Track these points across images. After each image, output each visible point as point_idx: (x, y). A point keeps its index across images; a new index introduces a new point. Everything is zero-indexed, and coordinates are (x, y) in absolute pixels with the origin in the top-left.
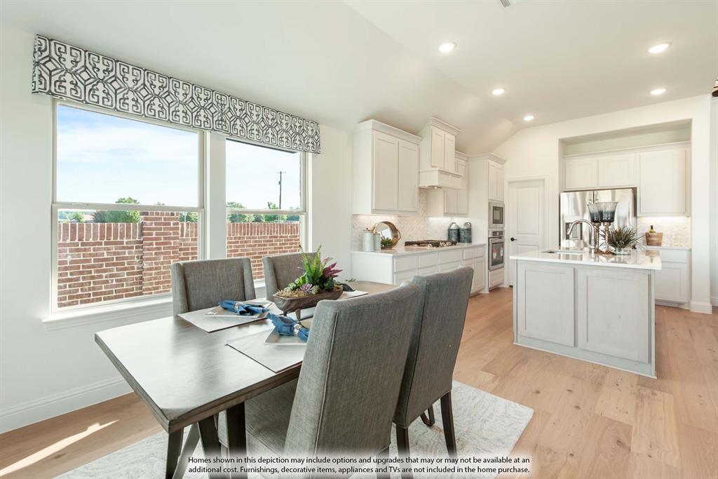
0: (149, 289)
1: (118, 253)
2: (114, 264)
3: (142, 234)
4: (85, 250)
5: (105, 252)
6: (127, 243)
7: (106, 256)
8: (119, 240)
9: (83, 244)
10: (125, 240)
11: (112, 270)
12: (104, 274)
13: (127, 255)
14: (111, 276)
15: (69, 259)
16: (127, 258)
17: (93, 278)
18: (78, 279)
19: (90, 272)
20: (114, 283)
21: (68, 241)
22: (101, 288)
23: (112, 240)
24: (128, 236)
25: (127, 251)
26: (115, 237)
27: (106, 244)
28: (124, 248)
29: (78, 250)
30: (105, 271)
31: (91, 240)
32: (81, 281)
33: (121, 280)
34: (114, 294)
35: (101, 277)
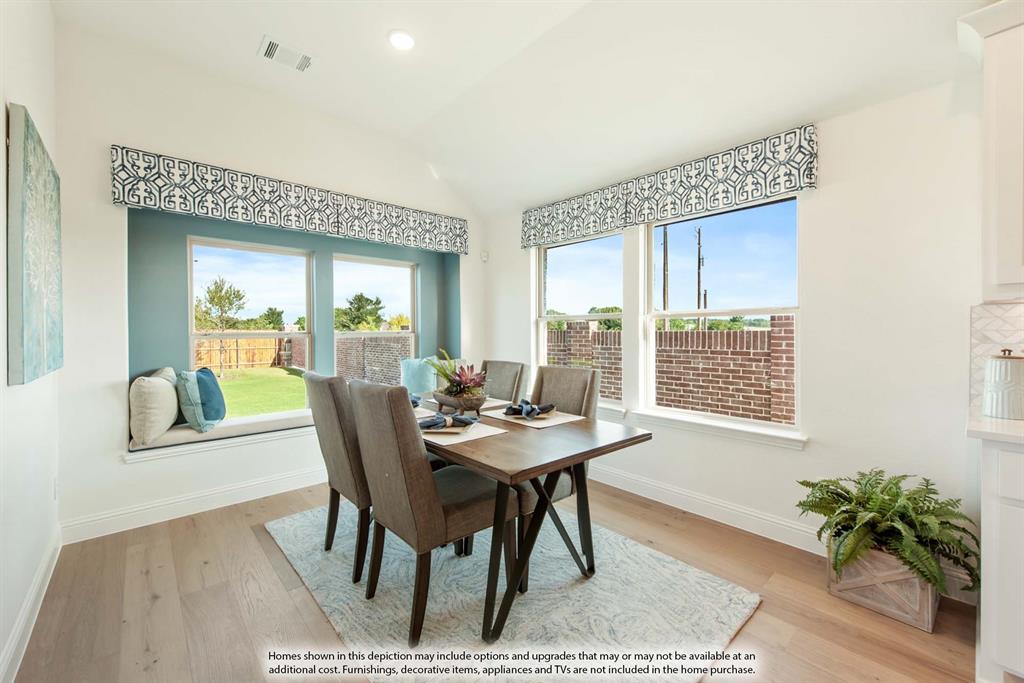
0: (777, 416)
1: (744, 366)
2: (740, 378)
3: (770, 345)
4: (713, 358)
5: (732, 363)
6: (754, 354)
7: (732, 367)
8: (745, 350)
9: (712, 353)
10: (752, 351)
11: (738, 384)
12: (731, 387)
13: (754, 369)
14: (738, 390)
15: (701, 366)
16: (753, 372)
17: (720, 388)
18: (708, 387)
19: (718, 382)
20: (741, 399)
21: (700, 348)
22: (727, 401)
23: (738, 349)
24: (755, 348)
25: (754, 364)
26: (741, 348)
27: (732, 353)
28: (750, 360)
29: (708, 358)
30: (731, 383)
31: (718, 349)
32: (711, 390)
33: (747, 398)
34: (741, 412)
35: (728, 389)
